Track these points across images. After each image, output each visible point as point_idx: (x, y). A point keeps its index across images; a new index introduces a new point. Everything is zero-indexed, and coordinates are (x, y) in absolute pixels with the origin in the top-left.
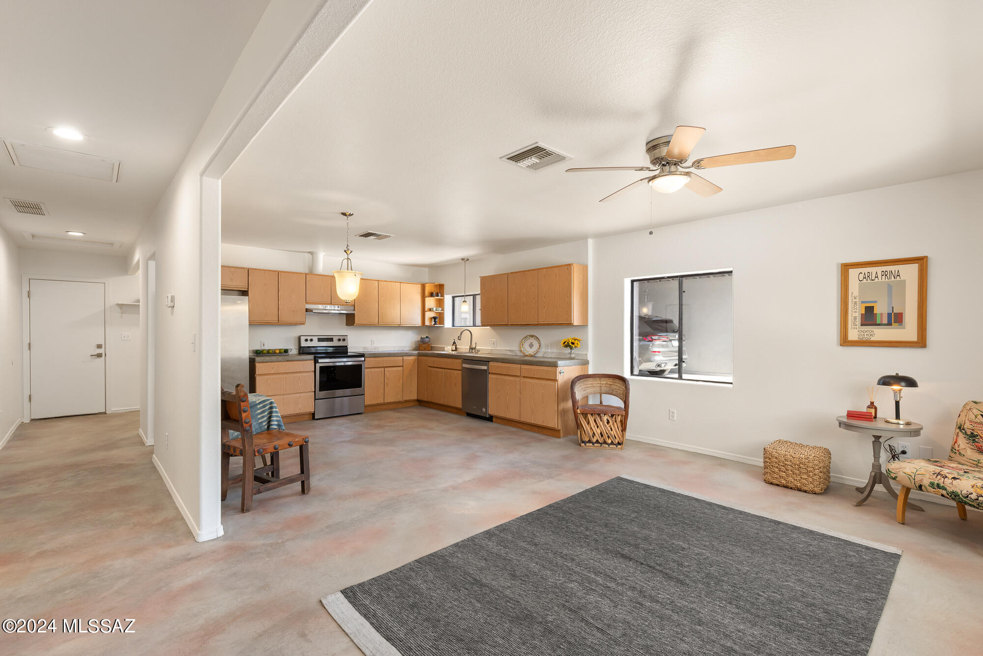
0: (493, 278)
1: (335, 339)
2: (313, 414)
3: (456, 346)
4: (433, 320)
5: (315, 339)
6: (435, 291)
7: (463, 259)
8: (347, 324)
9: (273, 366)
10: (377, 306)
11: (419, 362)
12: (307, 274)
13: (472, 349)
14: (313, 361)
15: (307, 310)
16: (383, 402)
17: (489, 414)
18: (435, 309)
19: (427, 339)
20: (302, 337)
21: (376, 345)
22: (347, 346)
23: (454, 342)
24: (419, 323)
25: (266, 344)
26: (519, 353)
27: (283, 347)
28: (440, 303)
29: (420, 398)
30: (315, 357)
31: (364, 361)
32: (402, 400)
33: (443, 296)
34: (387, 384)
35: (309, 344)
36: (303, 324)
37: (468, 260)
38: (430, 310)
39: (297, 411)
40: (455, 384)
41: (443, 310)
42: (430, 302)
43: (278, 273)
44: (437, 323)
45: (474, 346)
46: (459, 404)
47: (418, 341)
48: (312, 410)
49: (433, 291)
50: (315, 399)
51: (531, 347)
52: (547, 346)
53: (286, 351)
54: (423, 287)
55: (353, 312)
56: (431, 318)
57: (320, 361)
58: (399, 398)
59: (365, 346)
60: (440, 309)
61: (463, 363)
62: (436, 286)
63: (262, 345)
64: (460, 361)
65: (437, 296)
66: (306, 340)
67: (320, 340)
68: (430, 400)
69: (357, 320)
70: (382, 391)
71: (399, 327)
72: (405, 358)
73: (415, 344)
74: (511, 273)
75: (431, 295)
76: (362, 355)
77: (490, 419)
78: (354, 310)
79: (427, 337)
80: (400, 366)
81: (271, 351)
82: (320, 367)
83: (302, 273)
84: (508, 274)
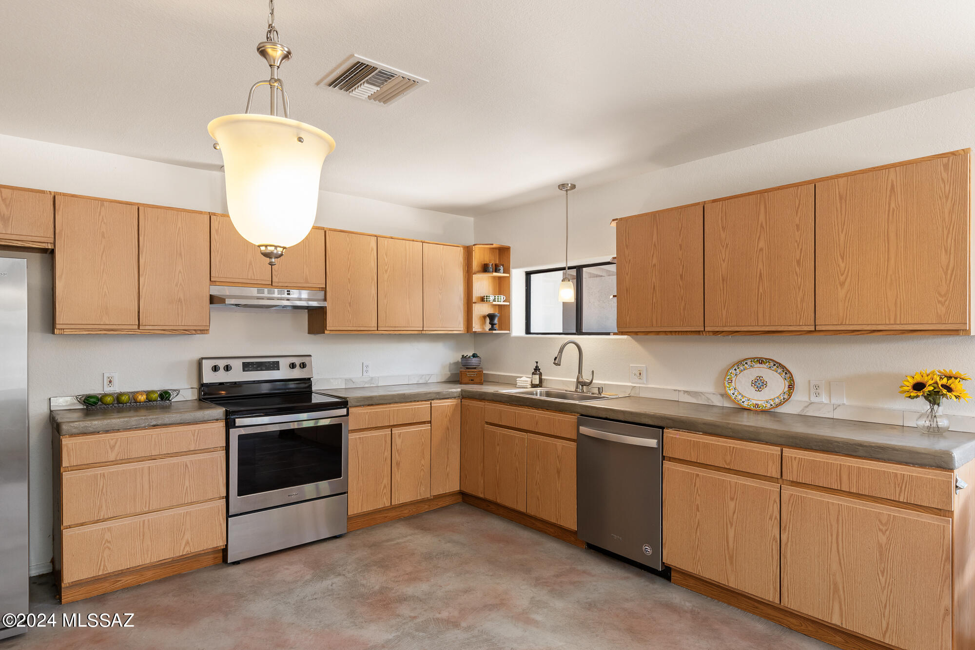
0: (654, 219)
1: (284, 363)
2: (225, 551)
3: (541, 374)
4: (488, 320)
5: (237, 365)
6: (491, 260)
7: (562, 186)
8: (311, 331)
9: (112, 442)
10: (374, 292)
11: (463, 411)
12: (214, 214)
13: (584, 384)
14: (221, 425)
15: (213, 300)
16: (388, 504)
17: (663, 563)
18: (492, 298)
19: (474, 361)
20: (204, 361)
21: (372, 374)
22: (309, 379)
23: (537, 367)
24: (459, 327)
25: (116, 381)
26: (718, 401)
27: (158, 386)
28: (502, 286)
29: (468, 490)
30: (227, 413)
31: (347, 415)
32: (429, 496)
33: (507, 271)
34: (398, 464)
35: (222, 377)
36: (204, 331)
37: (573, 187)
38: (482, 299)
39: (182, 550)
40: (559, 472)
41: (508, 299)
42: (482, 284)
43: (139, 207)
44: (496, 327)
45: (586, 378)
46: (571, 523)
47: (457, 363)
48: (221, 544)
49: (487, 261)
50: (228, 516)
51: (759, 389)
52: (817, 387)
53: (165, 395)
54: (468, 251)
55: (322, 304)
56: (484, 317)
57: (239, 422)
58: (424, 493)
59: (347, 376)
60: (502, 297)
61: (579, 423)
62: (493, 250)
63: (106, 382)
64: (572, 419)
65: (496, 270)
66: (215, 369)
67: (246, 367)
68: (490, 497)
69: (331, 322)
70: (386, 481)
71: (421, 336)
72: (436, 403)
73: (450, 371)
74: (714, 201)
75: (485, 269)
76: (343, 403)
77: (666, 574)
78: (325, 300)
79: (474, 356)
80: (424, 423)
81: (124, 398)
82: (241, 437)
83: (201, 213)
84: (704, 206)
